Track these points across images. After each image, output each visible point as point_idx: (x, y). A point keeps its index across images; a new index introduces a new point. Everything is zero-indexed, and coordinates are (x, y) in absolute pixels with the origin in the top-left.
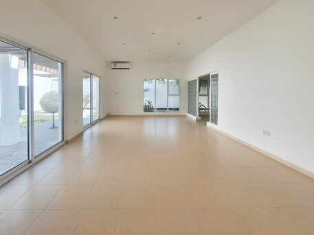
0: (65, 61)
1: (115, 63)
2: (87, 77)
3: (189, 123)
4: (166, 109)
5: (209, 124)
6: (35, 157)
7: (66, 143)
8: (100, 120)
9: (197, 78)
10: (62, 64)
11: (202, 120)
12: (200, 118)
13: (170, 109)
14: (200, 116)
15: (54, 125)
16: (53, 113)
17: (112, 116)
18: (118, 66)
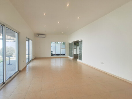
0: (19, 32)
1: (39, 34)
2: (27, 40)
3: (70, 60)
4: (60, 54)
5: (78, 60)
6: (7, 80)
7: (20, 72)
8: (32, 60)
9: (73, 42)
10: (18, 34)
11: (75, 59)
12: (74, 58)
13: (61, 55)
14: (74, 57)
15: (9, 63)
16: (9, 57)
17: (37, 58)
18: (40, 36)
